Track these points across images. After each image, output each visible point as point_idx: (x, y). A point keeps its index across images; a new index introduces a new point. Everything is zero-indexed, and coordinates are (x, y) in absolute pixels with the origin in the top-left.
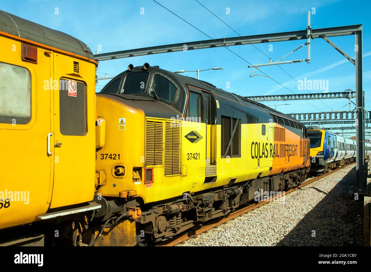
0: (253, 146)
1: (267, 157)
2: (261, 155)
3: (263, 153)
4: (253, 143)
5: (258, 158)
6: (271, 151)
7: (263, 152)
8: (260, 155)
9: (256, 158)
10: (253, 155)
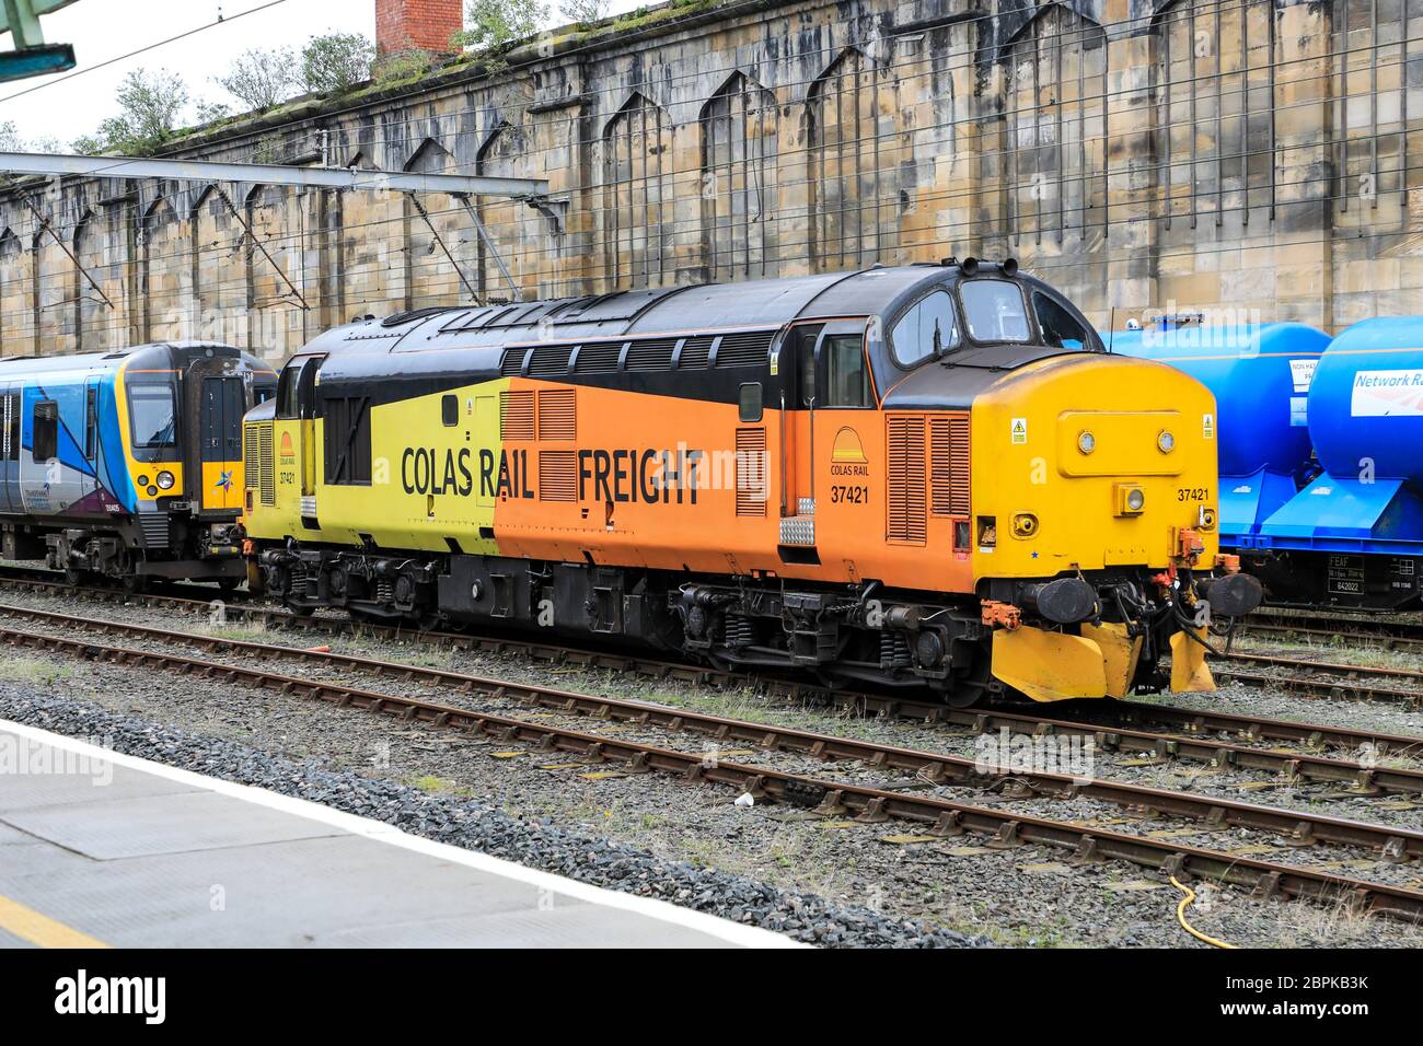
0: (411, 459)
1: (466, 493)
2: (439, 483)
3: (450, 481)
4: (409, 451)
5: (429, 491)
6: (486, 474)
7: (450, 476)
8: (436, 486)
9: (422, 491)
10: (411, 482)
